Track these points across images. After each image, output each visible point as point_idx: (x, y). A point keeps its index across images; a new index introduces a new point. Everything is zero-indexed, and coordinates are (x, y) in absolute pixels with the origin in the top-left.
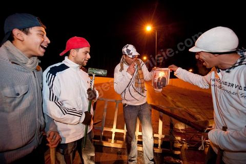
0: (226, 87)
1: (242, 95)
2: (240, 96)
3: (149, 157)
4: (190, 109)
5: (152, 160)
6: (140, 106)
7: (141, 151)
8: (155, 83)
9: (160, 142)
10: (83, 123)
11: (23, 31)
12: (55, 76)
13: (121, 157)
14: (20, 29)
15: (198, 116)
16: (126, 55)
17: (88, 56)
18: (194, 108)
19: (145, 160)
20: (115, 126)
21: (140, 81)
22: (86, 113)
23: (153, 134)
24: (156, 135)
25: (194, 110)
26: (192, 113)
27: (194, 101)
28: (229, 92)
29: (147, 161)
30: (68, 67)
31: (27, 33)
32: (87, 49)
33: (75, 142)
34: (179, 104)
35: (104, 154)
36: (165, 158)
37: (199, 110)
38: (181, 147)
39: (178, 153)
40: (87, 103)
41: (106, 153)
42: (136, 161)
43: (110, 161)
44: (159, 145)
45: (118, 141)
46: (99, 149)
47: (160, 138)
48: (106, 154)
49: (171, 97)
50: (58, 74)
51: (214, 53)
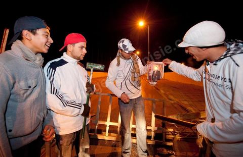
0: (214, 80)
1: (227, 87)
2: (225, 88)
3: (143, 149)
4: (183, 102)
5: (146, 152)
6: (136, 99)
7: (135, 143)
8: (150, 77)
9: (153, 134)
10: (82, 115)
11: (31, 32)
12: (55, 70)
13: (115, 149)
14: (29, 30)
15: (189, 108)
16: (122, 50)
17: (85, 51)
18: (186, 101)
19: (139, 151)
20: (109, 119)
21: (136, 74)
22: (84, 105)
23: (146, 127)
24: (149, 128)
25: (186, 103)
26: (184, 106)
27: (186, 94)
28: (216, 85)
29: (140, 153)
30: (67, 63)
31: (34, 34)
32: (84, 44)
33: (74, 133)
34: (171, 97)
35: (99, 147)
36: (158, 149)
37: (191, 103)
38: (174, 138)
39: (171, 144)
40: (85, 96)
41: (101, 145)
42: (130, 153)
43: (104, 154)
44: (152, 137)
45: (112, 134)
46: (94, 142)
47: (153, 130)
48: (101, 147)
49: (163, 90)
50: (58, 68)
51: (202, 48)
